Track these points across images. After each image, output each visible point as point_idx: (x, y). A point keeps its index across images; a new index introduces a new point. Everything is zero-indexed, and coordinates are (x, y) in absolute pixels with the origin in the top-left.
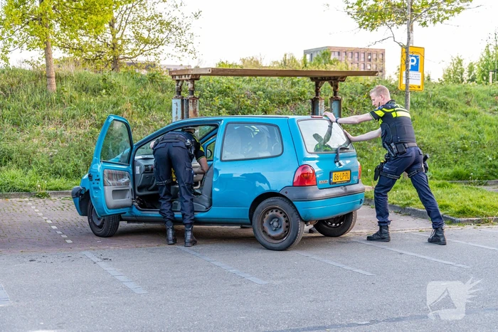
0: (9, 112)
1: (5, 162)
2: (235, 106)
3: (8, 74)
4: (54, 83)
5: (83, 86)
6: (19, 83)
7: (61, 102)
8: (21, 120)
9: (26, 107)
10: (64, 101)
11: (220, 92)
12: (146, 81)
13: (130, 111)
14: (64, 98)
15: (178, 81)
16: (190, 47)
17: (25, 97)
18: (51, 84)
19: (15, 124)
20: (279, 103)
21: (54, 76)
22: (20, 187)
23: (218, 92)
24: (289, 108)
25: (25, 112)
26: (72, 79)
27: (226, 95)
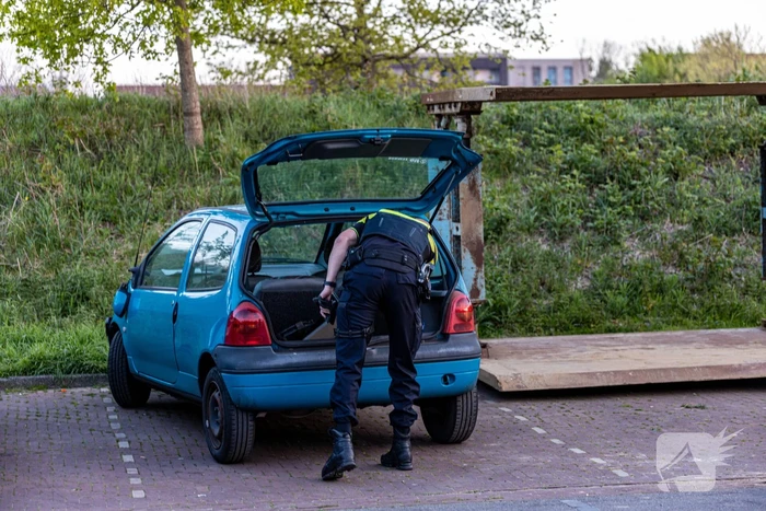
0: (98, 195)
1: (75, 305)
2: (603, 163)
3: (109, 110)
4: (200, 126)
5: (265, 129)
6: (129, 128)
7: (211, 167)
8: (120, 212)
9: (133, 183)
10: (217, 164)
11: (573, 132)
12: (404, 113)
13: (360, 184)
14: (219, 160)
15: (439, 116)
16: (532, 26)
17: (136, 159)
18: (191, 129)
19: (106, 220)
20: (713, 152)
21: (198, 110)
22: (93, 363)
23: (568, 131)
24: (734, 163)
25: (131, 193)
26: (243, 114)
27: (584, 139)
